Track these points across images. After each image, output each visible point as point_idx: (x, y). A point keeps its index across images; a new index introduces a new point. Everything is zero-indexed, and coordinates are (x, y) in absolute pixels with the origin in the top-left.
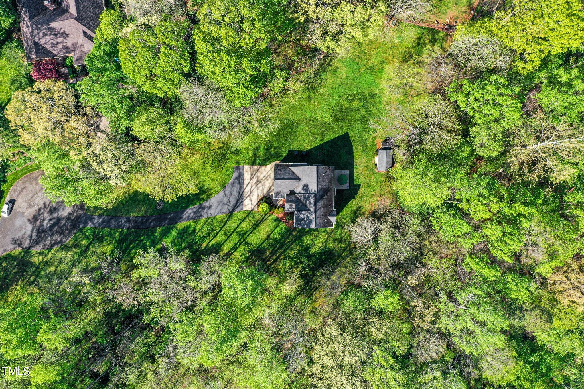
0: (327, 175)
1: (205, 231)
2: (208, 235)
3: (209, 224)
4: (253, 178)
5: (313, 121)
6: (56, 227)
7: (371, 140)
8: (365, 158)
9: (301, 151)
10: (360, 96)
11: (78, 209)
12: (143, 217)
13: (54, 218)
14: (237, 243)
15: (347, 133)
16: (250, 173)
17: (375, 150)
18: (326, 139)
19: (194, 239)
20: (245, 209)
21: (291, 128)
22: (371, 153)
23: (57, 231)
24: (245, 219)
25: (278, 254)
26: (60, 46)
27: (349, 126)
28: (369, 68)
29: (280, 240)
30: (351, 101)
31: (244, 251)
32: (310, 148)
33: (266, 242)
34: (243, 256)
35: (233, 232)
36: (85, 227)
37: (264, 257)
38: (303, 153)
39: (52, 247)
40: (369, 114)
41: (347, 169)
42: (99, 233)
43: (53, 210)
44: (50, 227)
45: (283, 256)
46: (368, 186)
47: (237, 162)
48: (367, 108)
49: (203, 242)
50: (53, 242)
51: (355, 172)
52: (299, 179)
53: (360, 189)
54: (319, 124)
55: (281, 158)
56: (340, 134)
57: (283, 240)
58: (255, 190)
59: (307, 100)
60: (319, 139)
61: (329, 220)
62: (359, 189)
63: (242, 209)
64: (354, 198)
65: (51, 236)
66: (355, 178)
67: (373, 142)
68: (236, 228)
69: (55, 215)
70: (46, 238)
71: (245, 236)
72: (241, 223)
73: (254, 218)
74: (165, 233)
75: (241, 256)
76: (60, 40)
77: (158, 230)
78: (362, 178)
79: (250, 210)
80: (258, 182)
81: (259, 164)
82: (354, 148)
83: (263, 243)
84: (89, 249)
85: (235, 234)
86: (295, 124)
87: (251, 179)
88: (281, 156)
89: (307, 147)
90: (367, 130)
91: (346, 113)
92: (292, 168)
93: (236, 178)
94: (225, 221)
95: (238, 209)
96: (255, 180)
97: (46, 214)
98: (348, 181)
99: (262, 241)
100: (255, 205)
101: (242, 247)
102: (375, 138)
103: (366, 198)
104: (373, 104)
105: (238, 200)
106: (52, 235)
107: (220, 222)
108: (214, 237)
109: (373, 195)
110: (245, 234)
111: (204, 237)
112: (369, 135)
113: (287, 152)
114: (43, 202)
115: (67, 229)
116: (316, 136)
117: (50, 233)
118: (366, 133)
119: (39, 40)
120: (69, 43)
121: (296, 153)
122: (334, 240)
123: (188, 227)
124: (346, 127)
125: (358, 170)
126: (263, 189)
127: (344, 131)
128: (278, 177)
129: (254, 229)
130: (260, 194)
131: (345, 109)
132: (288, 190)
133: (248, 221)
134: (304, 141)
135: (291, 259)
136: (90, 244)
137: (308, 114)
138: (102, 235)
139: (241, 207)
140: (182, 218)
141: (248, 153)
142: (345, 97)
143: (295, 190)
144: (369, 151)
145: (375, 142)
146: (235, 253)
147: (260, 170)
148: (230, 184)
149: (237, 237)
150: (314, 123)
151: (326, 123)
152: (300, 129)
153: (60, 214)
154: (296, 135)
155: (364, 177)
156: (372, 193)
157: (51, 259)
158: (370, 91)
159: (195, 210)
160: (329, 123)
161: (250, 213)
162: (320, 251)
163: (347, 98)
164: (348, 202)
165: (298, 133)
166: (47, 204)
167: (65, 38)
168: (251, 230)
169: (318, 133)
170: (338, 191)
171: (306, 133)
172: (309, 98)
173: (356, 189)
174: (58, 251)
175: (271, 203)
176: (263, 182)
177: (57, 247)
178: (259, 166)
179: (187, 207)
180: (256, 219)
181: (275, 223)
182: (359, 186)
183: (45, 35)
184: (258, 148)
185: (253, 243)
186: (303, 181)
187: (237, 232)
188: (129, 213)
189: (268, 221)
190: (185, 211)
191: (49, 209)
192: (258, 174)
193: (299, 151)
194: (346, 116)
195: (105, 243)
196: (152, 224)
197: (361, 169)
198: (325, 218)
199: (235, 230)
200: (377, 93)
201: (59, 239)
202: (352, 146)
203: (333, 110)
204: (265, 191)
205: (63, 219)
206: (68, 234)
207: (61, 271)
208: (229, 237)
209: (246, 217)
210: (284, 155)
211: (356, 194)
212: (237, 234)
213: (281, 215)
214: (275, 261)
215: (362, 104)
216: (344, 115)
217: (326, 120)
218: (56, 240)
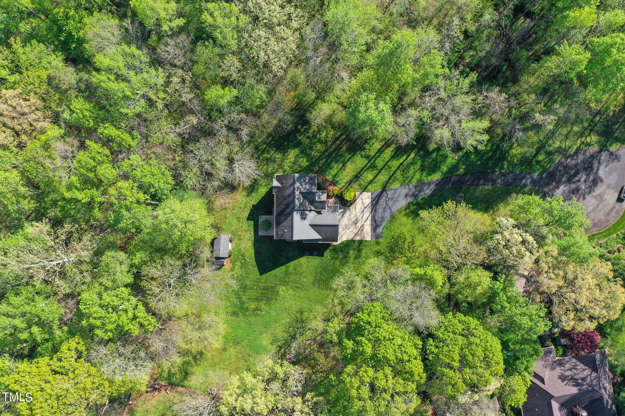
0: (282, 230)
1: (411, 171)
2: (408, 166)
3: (407, 178)
4: (361, 227)
5: (297, 288)
6: (572, 173)
7: (236, 267)
8: (242, 248)
9: (310, 255)
10: (247, 313)
11: (548, 193)
12: (478, 185)
13: (575, 182)
14: (378, 157)
15: (261, 274)
16: (365, 231)
17: (232, 256)
18: (283, 268)
19: (423, 161)
20: (370, 194)
21: (320, 279)
22: (236, 253)
23: (571, 169)
24: (370, 184)
25: (333, 146)
26: (567, 366)
27: (260, 282)
28: (238, 343)
29: (332, 161)
30: (257, 309)
31: (369, 150)
32: (301, 259)
33: (347, 159)
34: (371, 144)
35: (382, 169)
36: (540, 174)
37: (349, 143)
38: (307, 253)
39: (576, 152)
40: (239, 295)
41: (261, 236)
42: (526, 167)
43: (576, 191)
44: (579, 173)
45: (329, 143)
46: (238, 219)
47: (378, 243)
48: (240, 301)
49: (414, 158)
50: (575, 157)
51: (252, 233)
52: (312, 226)
53: (247, 215)
54: (291, 284)
55: (331, 248)
56: (269, 273)
57: (329, 160)
58: (358, 214)
59: (304, 309)
60: (291, 268)
61: (280, 183)
62: (249, 215)
63: (372, 194)
64: (253, 206)
65: (578, 163)
66: (252, 227)
67: (234, 265)
68: (378, 173)
69: (573, 186)
70: (583, 162)
71: (369, 165)
72: (373, 179)
73: (360, 185)
74: (455, 167)
75: (373, 144)
76: (568, 373)
77: (461, 171)
78: (245, 227)
79: (364, 193)
80: (356, 223)
81: (354, 241)
82: (254, 259)
83: (350, 158)
84: (536, 150)
85: (379, 168)
86: (316, 284)
87: (363, 225)
88: (331, 250)
89: (303, 260)
90: (240, 278)
91: (262, 296)
92: (319, 237)
93: (379, 226)
94: (391, 181)
95: (376, 194)
96: (359, 225)
97: (583, 187)
98: (260, 224)
99: (350, 160)
100: (359, 198)
101: (372, 154)
102: (232, 269)
103: (241, 206)
104: (235, 305)
105: (377, 203)
106: (576, 165)
107: (396, 179)
108: (401, 164)
109: (233, 210)
110: (369, 167)
111: (413, 163)
112: (238, 272)
113: (325, 254)
114: (586, 201)
115: (560, 171)
116: (294, 271)
117: (579, 167)
118: (241, 275)
119: (591, 374)
120: (558, 371)
121: (315, 253)
122: (274, 161)
123: (429, 174)
124: (263, 281)
125: (250, 235)
126: (350, 215)
127: (264, 276)
128: (334, 227)
129: (359, 173)
130: (354, 210)
131: (263, 300)
132: (323, 214)
133: (366, 181)
134: (307, 266)
135: (320, 141)
136: (536, 156)
137: (302, 295)
138: (522, 166)
139: (374, 196)
140: (437, 184)
141: (366, 253)
142: (263, 313)
143: (316, 214)
144: (238, 256)
145: (231, 265)
146: (379, 147)
147: (353, 235)
148: (386, 220)
149: (377, 164)
150: (296, 285)
151: (284, 285)
152: (311, 279)
153: (568, 187)
154: (316, 273)
155: (243, 229)
156: (235, 211)
157: (577, 139)
158: (237, 319)
159: (422, 193)
160: (280, 285)
161: (364, 189)
162: (289, 150)
163: (262, 311)
164: (260, 201)
165: (314, 275)
166: (581, 199)
167: (562, 374)
168: (363, 171)
169: (292, 274)
170: (270, 213)
171: (305, 275)
172: (301, 312)
173: (252, 215)
174: (570, 148)
175: (342, 200)
176: (351, 222)
177: (571, 151)
178: (355, 239)
179: (431, 196)
180: (357, 183)
181: (337, 179)
182: (248, 219)
183: (584, 379)
184: (356, 258)
185: (361, 158)
186: (308, 223)
187: (377, 169)
188: (494, 189)
189: (344, 181)
190: (434, 191)
191: (580, 192)
192: (356, 231)
193: (312, 255)
194: (262, 293)
195: (519, 156)
196: (468, 178)
197: (247, 237)
198: (284, 185)
199: (380, 172)
200: (230, 318)
201: (569, 160)
202: (256, 261)
203: (276, 299)
204: (348, 212)
205: (564, 182)
206: (558, 167)
207: (567, 127)
208: (386, 164)
209: (368, 186)
210: (328, 251)
211: (251, 210)
212: (377, 167)
213: (331, 188)
214: (337, 139)
215: (246, 306)
216: (265, 294)
217: (284, 288)
218: (571, 160)
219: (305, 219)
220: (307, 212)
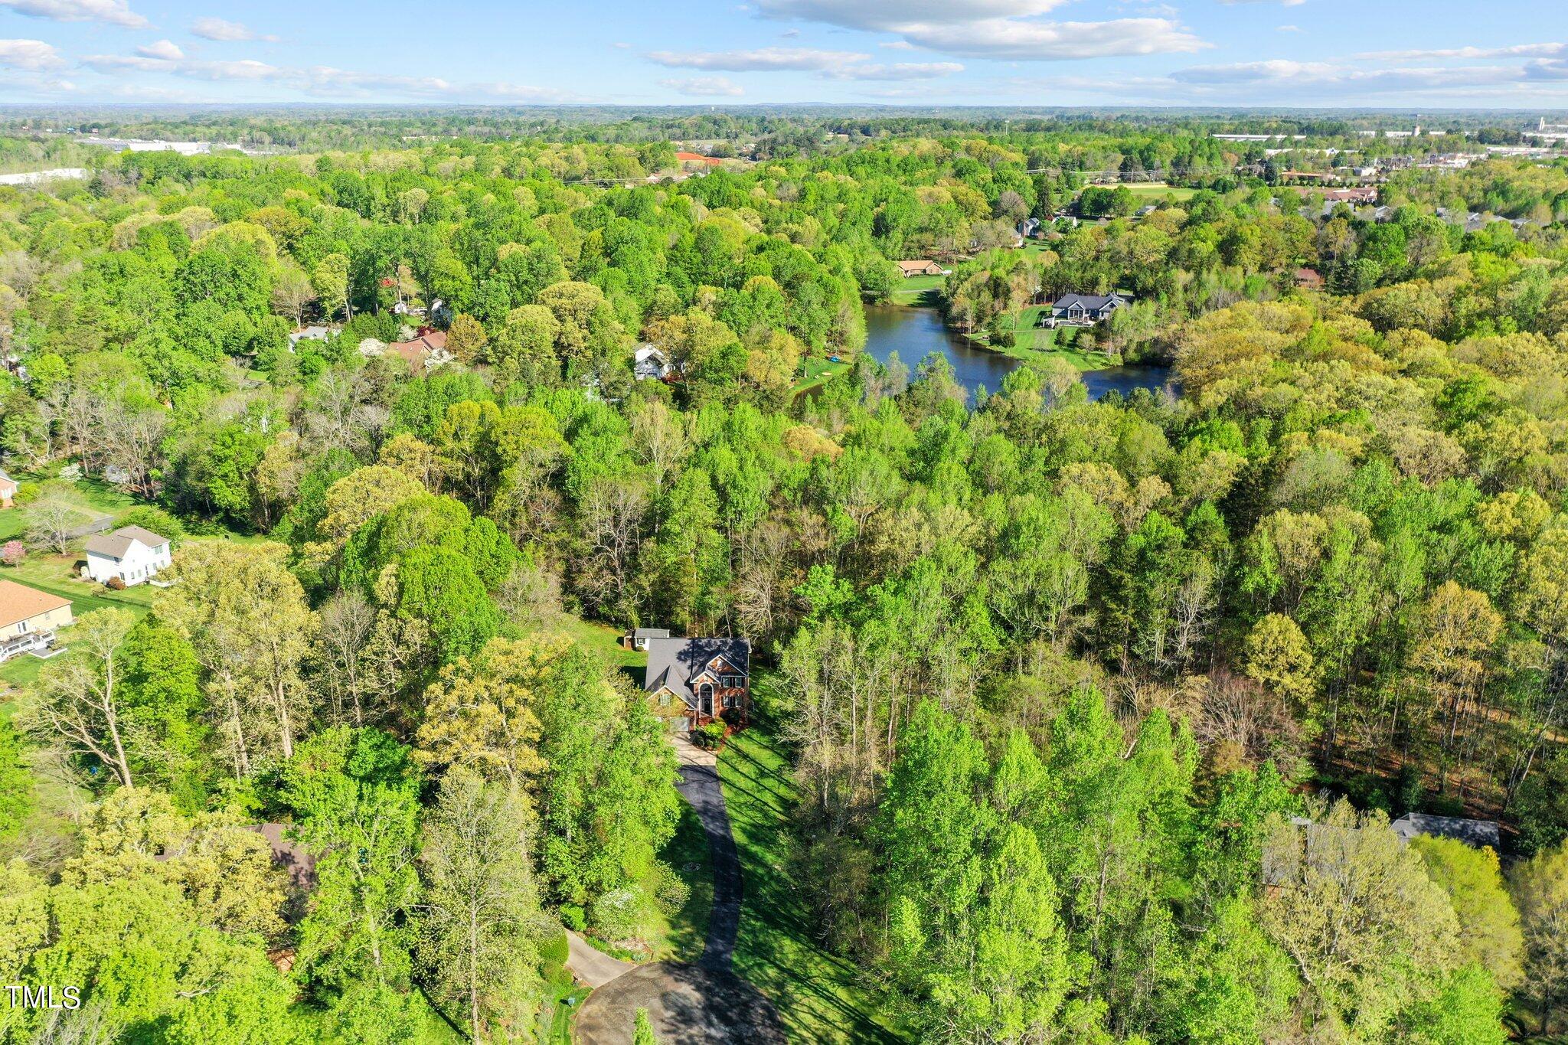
12: (715, 883)
14: (779, 781)
20: (714, 764)
24: (732, 767)
35: (757, 782)
36: (733, 965)
39: (781, 1027)
42: (749, 946)
43: (685, 1016)
44: (727, 1025)
50: (768, 1021)
58: (680, 754)
63: (713, 767)
65: (753, 1026)
67: (621, 652)
68: (750, 778)
70: (757, 1035)
71: (766, 770)
72: (740, 772)
73: (731, 757)
77: (749, 867)
79: (716, 758)
83: (779, 753)
94: (734, 789)
95: (714, 770)
97: (694, 1030)
99: (775, 753)
100: (707, 754)
101: (786, 777)
105: (697, 771)
106: (749, 1022)
107: (737, 794)
108: (766, 804)
110: (762, 771)
111: (766, 815)
115: (738, 996)
117: (743, 1026)
123: (744, 831)
126: (680, 746)
129: (752, 759)
130: (688, 749)
133: (736, 762)
136: (776, 965)
138: (753, 941)
139: (710, 768)
140: (723, 837)
144: (634, 656)
149: (767, 779)
157: (814, 1033)
168: (754, 764)
174: (792, 1015)
177: (783, 1016)
179: (702, 830)
180: (734, 755)
181: (743, 739)
188: (705, 901)
189: (739, 744)
190: (711, 833)
196: (733, 873)
201: (761, 1011)
205: (708, 1000)
206: (748, 993)
207: (844, 1021)
208: (766, 788)
209: (729, 764)
212: (762, 779)
218: (763, 1016)
219: (679, 658)
220: (689, 663)
